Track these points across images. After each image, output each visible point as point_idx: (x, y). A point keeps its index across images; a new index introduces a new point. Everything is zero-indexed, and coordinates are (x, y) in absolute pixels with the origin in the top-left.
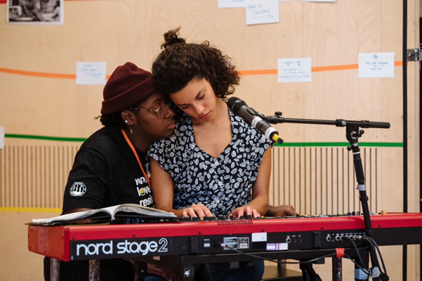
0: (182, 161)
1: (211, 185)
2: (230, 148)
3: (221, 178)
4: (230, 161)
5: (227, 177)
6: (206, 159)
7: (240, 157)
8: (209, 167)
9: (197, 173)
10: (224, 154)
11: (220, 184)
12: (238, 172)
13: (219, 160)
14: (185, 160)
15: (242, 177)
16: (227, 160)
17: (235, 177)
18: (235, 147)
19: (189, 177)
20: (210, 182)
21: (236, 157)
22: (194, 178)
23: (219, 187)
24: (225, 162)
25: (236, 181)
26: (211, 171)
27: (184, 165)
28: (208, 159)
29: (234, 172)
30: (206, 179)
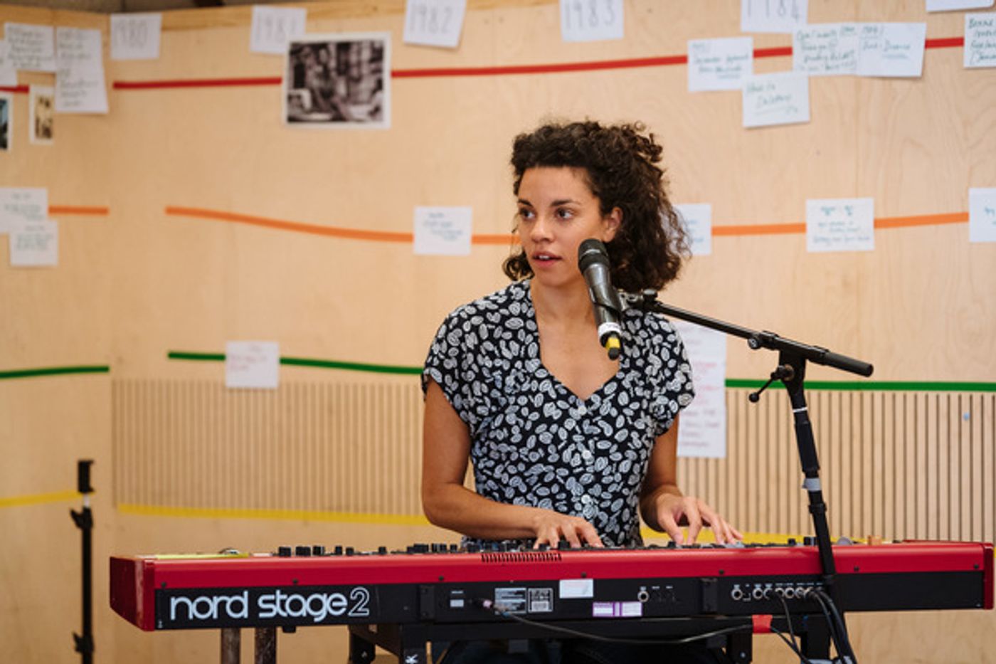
0: (502, 391)
1: (566, 455)
2: (614, 385)
3: (591, 442)
4: (614, 412)
5: (603, 445)
6: (560, 397)
7: (635, 406)
8: (566, 414)
9: (536, 424)
10: (601, 393)
11: (587, 455)
12: (629, 439)
13: (589, 403)
14: (508, 390)
15: (637, 451)
16: (607, 409)
17: (623, 447)
18: (626, 384)
19: (516, 430)
20: (566, 447)
21: (627, 406)
22: (525, 434)
23: (583, 464)
24: (603, 412)
25: (625, 458)
26: (570, 424)
27: (503, 401)
28: (565, 398)
29: (621, 436)
30: (556, 440)
